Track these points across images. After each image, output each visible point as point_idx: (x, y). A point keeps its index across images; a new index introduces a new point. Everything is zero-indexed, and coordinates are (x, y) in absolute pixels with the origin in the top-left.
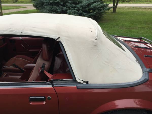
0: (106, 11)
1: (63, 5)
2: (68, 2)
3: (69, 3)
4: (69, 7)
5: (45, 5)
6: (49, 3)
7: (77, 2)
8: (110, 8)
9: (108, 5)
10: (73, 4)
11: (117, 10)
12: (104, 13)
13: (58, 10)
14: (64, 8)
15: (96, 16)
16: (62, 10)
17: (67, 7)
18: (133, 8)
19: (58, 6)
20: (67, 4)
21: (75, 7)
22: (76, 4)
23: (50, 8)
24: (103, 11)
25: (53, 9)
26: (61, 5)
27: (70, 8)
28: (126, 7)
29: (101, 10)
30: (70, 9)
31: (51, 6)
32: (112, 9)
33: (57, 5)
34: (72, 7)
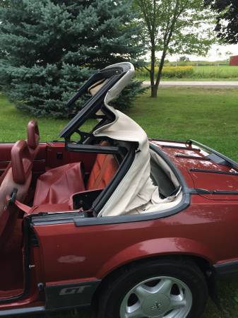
0: (138, 95)
1: (54, 83)
2: (63, 78)
3: (65, 79)
4: (65, 87)
5: (16, 83)
6: (23, 78)
7: (82, 78)
8: (144, 89)
9: (141, 82)
10: (73, 80)
11: (159, 93)
12: (134, 98)
13: (42, 91)
14: (56, 88)
15: (121, 103)
16: (52, 93)
17: (61, 87)
18: (189, 88)
19: (43, 85)
20: (61, 80)
21: (77, 87)
22: (78, 80)
23: (26, 87)
24: (131, 94)
25: (31, 90)
26: (49, 83)
27: (68, 88)
28: (175, 86)
29: (128, 93)
30: (66, 90)
31: (29, 85)
32: (149, 91)
33: (40, 82)
34: (71, 86)
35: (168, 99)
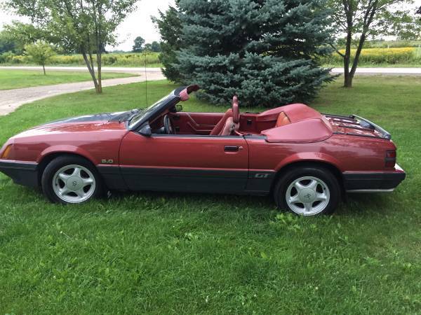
0: (324, 83)
1: (234, 72)
2: (244, 66)
3: (246, 67)
4: (246, 76)
5: (198, 72)
6: (206, 67)
7: (263, 66)
8: (333, 77)
9: (330, 70)
10: (254, 69)
11: (354, 81)
12: (319, 88)
13: (223, 80)
14: (237, 77)
15: (302, 92)
16: (232, 81)
17: (241, 76)
18: (400, 77)
19: (225, 73)
20: (243, 69)
21: (258, 75)
22: (260, 69)
23: (208, 76)
24: (315, 82)
25: (212, 78)
26: (231, 71)
27: (249, 76)
28: (381, 74)
29: (312, 81)
30: (247, 78)
31: (210, 74)
32: (341, 80)
33: (222, 71)
34: (252, 75)
35: (365, 90)
